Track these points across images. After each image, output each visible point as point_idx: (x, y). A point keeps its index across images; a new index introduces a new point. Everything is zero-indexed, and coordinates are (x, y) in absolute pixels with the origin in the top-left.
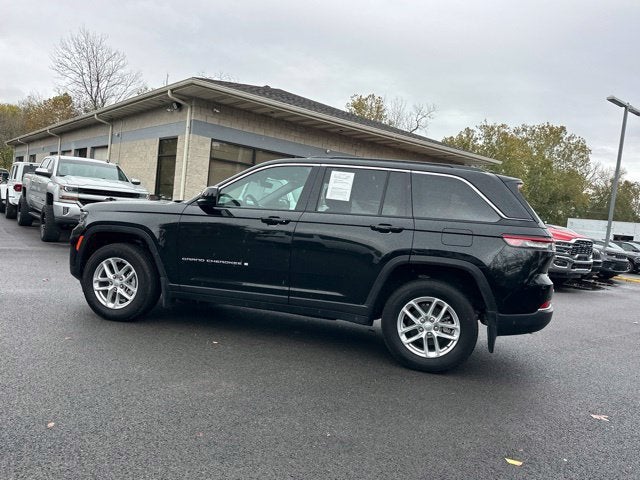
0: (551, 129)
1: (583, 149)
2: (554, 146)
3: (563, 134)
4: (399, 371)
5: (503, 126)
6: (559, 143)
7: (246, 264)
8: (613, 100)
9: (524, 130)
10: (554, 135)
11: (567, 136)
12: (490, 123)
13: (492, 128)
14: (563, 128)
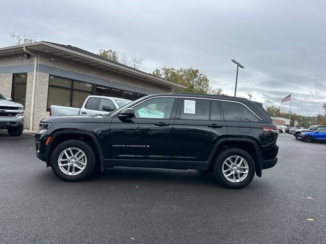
0: (193, 71)
1: (206, 80)
2: (194, 78)
3: (197, 73)
4: (226, 190)
5: (173, 69)
6: (196, 77)
7: (148, 146)
8: (233, 61)
9: (181, 71)
10: (194, 73)
11: (200, 74)
12: (167, 68)
13: (168, 70)
14: (197, 70)
